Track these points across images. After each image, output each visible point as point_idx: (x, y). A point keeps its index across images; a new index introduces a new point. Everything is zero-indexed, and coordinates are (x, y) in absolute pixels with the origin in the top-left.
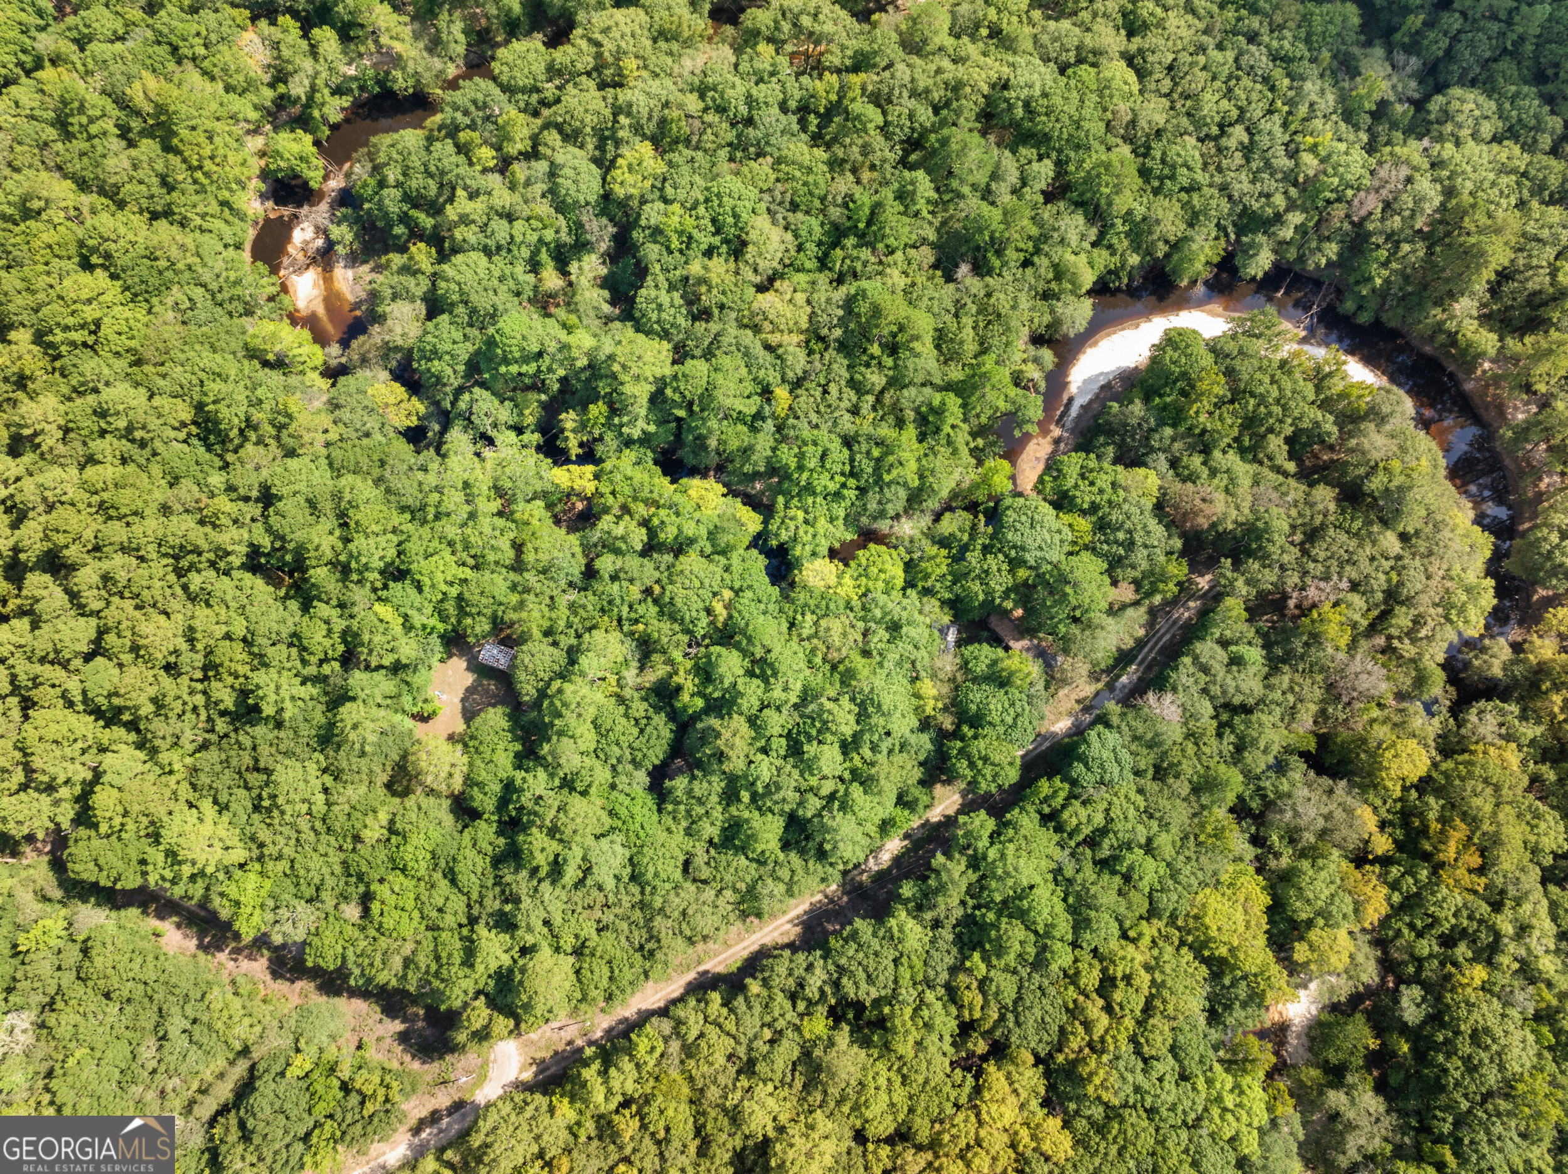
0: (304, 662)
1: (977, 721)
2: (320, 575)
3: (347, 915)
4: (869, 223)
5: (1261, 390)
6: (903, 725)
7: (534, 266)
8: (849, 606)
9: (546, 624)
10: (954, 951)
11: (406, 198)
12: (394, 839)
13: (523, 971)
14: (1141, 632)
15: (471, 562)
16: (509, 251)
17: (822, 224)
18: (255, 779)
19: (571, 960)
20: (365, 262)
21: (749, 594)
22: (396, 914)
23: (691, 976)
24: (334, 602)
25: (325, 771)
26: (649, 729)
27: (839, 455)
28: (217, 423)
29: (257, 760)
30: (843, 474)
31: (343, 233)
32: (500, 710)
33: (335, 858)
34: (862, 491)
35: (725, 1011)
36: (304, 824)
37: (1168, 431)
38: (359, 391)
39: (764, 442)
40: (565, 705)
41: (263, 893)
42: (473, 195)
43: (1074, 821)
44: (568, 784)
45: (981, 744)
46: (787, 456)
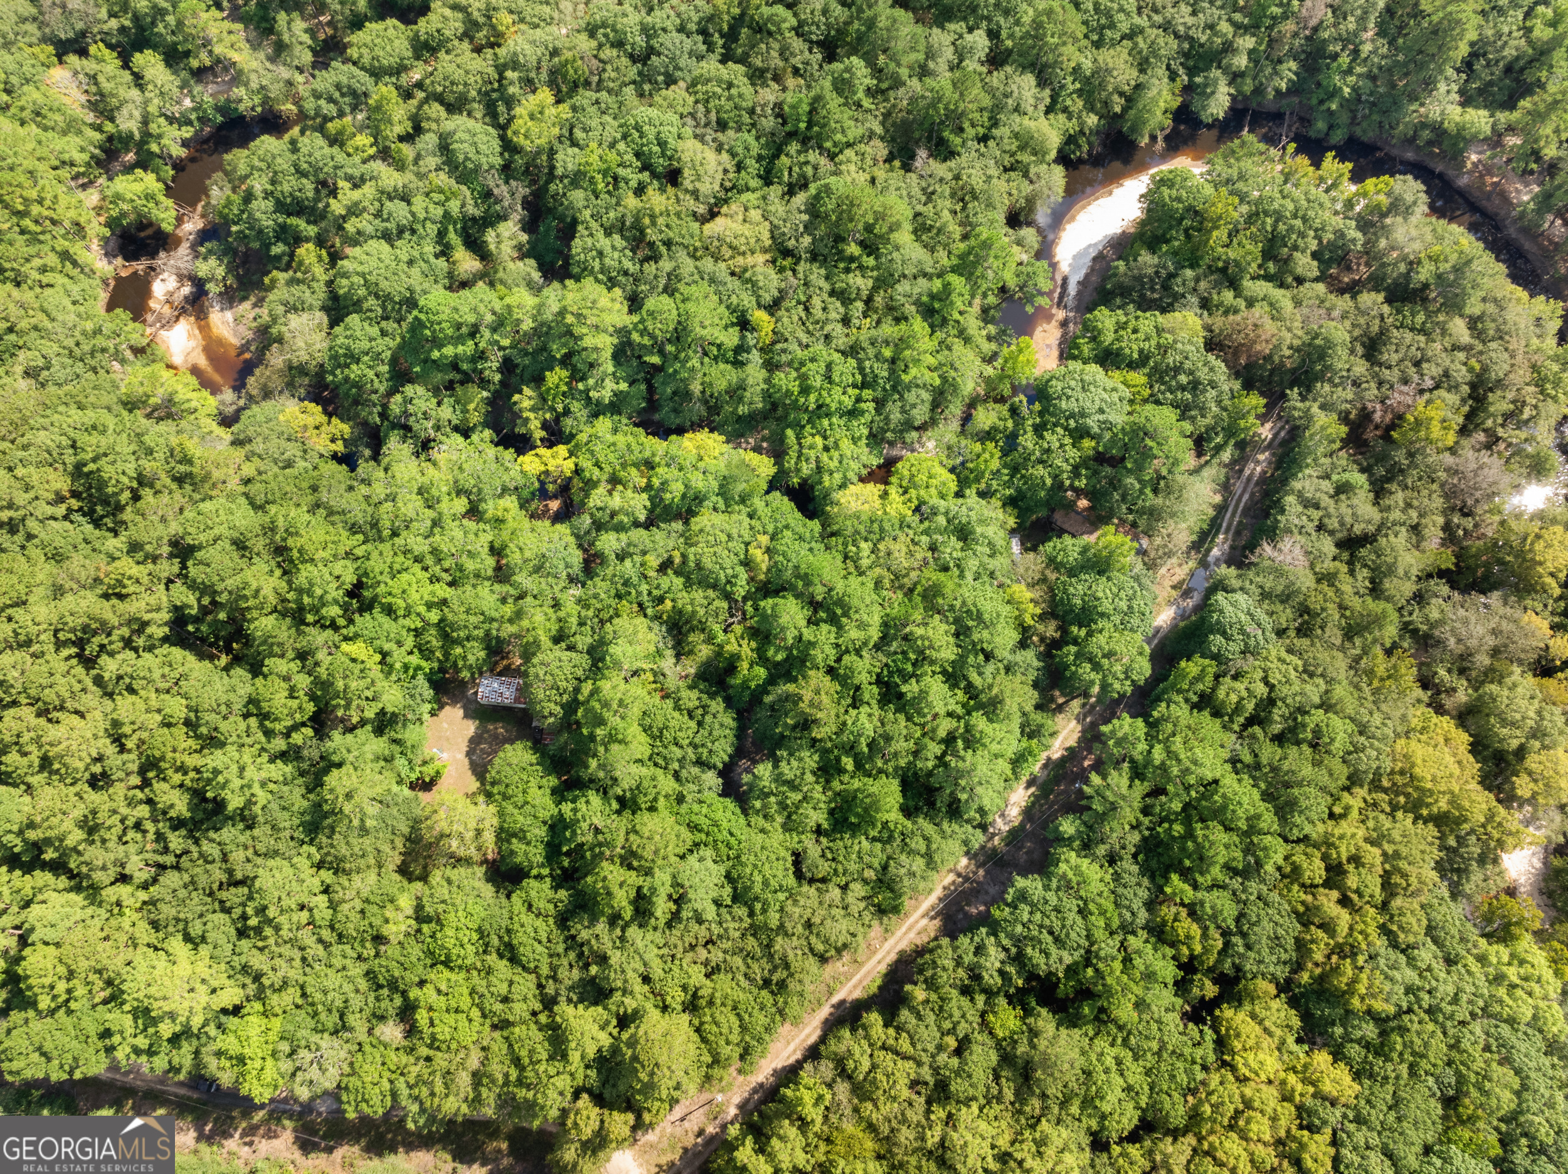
0: (269, 734)
1: (1087, 616)
3: (386, 1038)
4: (810, 124)
5: (1276, 206)
6: (1004, 638)
7: (445, 252)
8: (903, 524)
9: (555, 627)
10: (1146, 882)
11: (281, 207)
12: (425, 928)
13: (633, 1043)
14: (1218, 499)
15: (447, 577)
16: (413, 232)
17: (757, 138)
18: (233, 896)
19: (686, 1017)
20: (245, 298)
21: (788, 533)
22: (450, 1019)
23: (825, 1011)
25: (319, 866)
26: (708, 719)
27: (846, 369)
29: (230, 872)
30: (855, 386)
31: (212, 268)
32: (519, 745)
33: (357, 970)
34: (880, 404)
35: (891, 1031)
36: (307, 937)
38: (268, 420)
39: (754, 373)
40: (606, 705)
41: (273, 1036)
42: (357, 183)
43: (1234, 698)
44: (627, 804)
45: (1101, 639)
46: (786, 381)
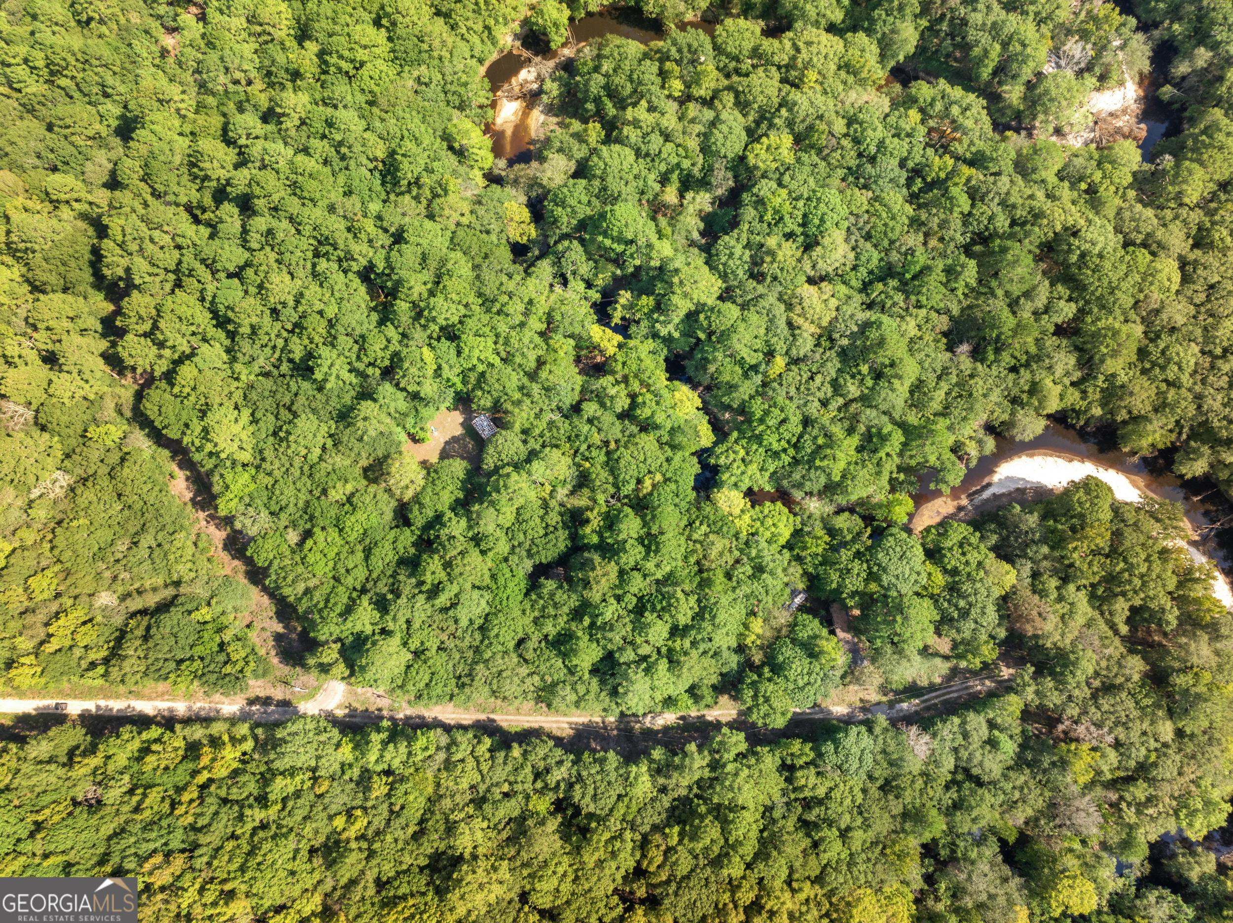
1: (778, 669)
2: (402, 307)
3: (288, 537)
4: (914, 278)
6: (725, 640)
7: (664, 180)
8: (736, 536)
9: (527, 425)
10: (664, 816)
11: (606, 87)
12: (347, 507)
13: (374, 643)
14: (938, 680)
15: (504, 355)
16: (653, 160)
17: (881, 260)
18: (285, 415)
19: (410, 656)
20: (556, 115)
21: (673, 486)
22: (319, 556)
23: (483, 717)
24: (401, 330)
25: (331, 436)
26: (551, 536)
27: (794, 426)
28: (397, 169)
29: (292, 403)
30: (788, 442)
31: (553, 88)
32: (465, 464)
33: (303, 497)
34: (796, 462)
35: (488, 755)
36: (297, 462)
37: (1045, 550)
38: (499, 201)
39: (746, 389)
40: (505, 486)
41: (247, 491)
42: (651, 109)
43: (803, 782)
44: (477, 540)
45: (771, 687)
46: (757, 407)
